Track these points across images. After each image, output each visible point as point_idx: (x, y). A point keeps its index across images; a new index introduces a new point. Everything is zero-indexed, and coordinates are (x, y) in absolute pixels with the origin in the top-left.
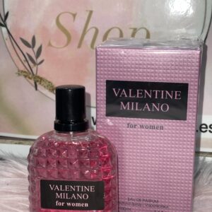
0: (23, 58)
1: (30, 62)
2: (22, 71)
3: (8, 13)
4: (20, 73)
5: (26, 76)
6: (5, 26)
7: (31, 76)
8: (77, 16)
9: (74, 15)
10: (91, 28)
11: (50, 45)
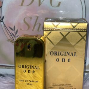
0: (10, 35)
1: (13, 36)
2: (10, 40)
3: (4, 17)
4: (9, 40)
5: (11, 42)
6: (3, 22)
7: (13, 42)
8: (32, 19)
9: (31, 18)
10: (38, 23)
11: (21, 29)
